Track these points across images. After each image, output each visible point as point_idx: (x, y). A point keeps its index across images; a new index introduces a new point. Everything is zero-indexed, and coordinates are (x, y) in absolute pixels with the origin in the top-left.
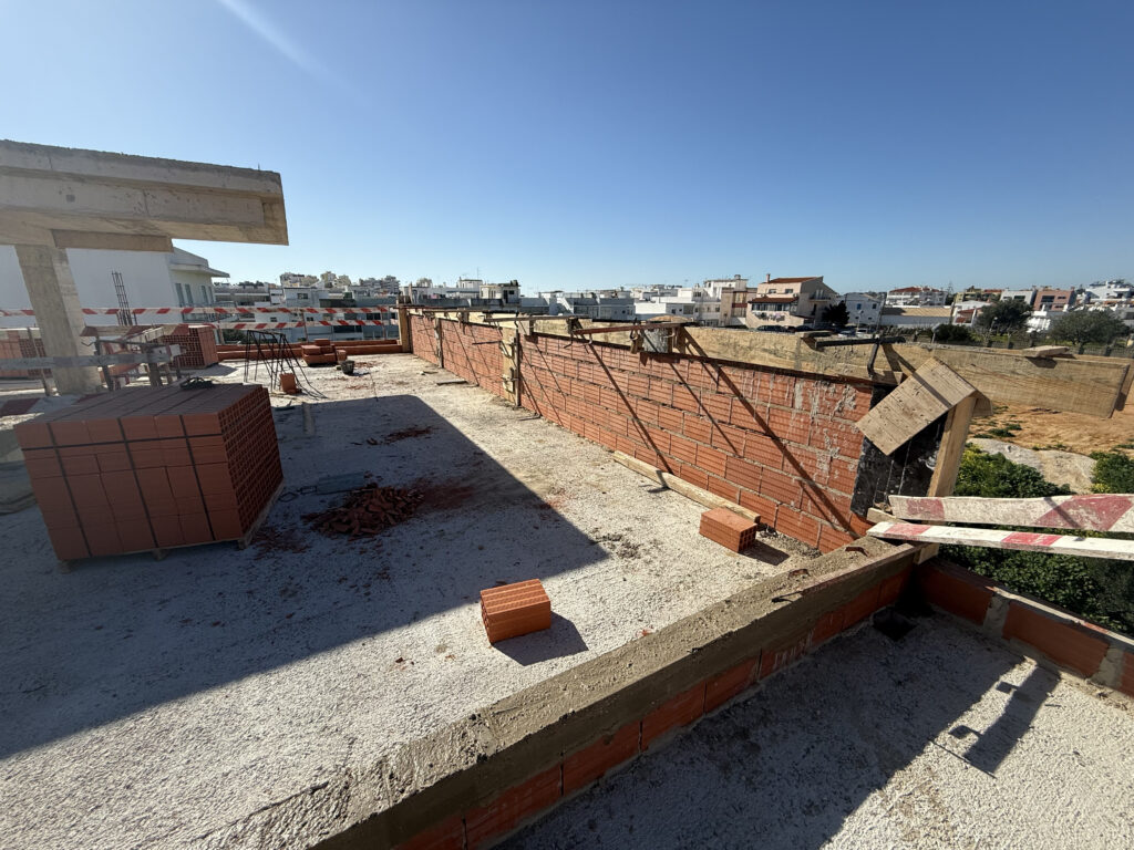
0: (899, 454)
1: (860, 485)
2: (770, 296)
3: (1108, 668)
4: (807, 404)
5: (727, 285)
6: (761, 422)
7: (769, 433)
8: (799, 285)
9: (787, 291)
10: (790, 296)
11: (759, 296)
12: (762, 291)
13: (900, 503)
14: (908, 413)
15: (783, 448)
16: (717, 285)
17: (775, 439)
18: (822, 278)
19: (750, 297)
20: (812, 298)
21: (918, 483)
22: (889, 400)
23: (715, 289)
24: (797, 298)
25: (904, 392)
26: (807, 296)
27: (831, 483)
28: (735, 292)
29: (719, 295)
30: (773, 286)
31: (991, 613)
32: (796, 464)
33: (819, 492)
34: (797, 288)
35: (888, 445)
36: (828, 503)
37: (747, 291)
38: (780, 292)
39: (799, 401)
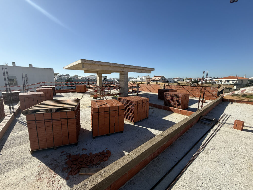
0: (221, 91)
1: (218, 94)
2: (155, 79)
3: (235, 101)
4: (212, 89)
5: (146, 77)
6: (207, 91)
7: (208, 92)
8: (160, 77)
9: (158, 78)
10: (159, 79)
11: (153, 79)
12: (153, 78)
13: (221, 95)
14: (221, 89)
15: (210, 93)
16: (145, 77)
17: (209, 92)
18: (164, 76)
19: (151, 80)
20: (163, 80)
21: (222, 93)
22: (220, 88)
23: (144, 78)
24: (160, 80)
25: (221, 87)
26: (162, 79)
27: (215, 94)
28: (148, 78)
29: (145, 79)
30: (155, 77)
31: (228, 100)
32: (211, 94)
33: (214, 95)
34: (160, 78)
35: (220, 91)
36: (215, 96)
37: (150, 78)
38: (157, 79)
39: (211, 89)
